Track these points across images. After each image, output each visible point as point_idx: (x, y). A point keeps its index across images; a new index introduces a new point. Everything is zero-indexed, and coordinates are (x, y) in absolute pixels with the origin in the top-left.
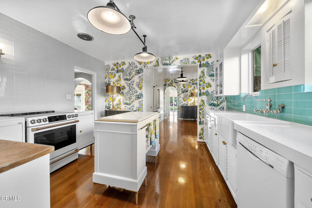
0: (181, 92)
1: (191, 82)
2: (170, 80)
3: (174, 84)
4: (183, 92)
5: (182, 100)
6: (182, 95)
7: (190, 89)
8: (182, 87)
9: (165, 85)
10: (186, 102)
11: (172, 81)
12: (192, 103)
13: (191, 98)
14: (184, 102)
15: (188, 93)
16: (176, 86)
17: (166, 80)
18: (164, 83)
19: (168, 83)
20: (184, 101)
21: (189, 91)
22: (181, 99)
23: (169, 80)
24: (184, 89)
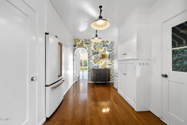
0: (91, 54)
1: (102, 43)
2: (81, 41)
3: (85, 45)
4: (94, 54)
5: (93, 63)
6: (93, 57)
7: (101, 51)
8: (93, 49)
9: (75, 46)
10: (96, 65)
11: (82, 42)
12: (103, 65)
13: (102, 60)
14: (95, 65)
15: (99, 55)
16: (87, 47)
17: (76, 40)
18: (73, 43)
19: (78, 43)
20: (95, 63)
21: (100, 52)
22: (92, 61)
23: (79, 41)
24: (95, 51)
